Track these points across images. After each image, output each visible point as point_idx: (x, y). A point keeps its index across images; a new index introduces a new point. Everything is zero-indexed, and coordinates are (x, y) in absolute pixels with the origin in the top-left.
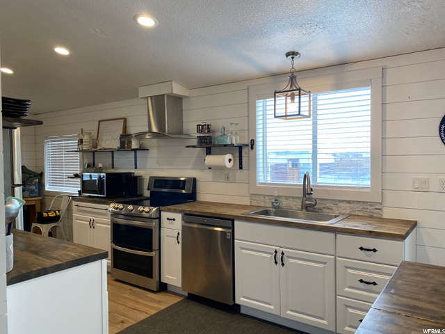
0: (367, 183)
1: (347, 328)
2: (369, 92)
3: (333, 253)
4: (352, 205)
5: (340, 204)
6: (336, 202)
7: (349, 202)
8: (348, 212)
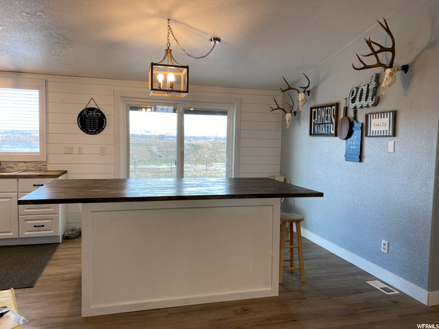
0: (37, 150)
1: (26, 233)
2: (38, 93)
3: (16, 190)
4: (27, 164)
5: (18, 164)
6: (16, 163)
7: (25, 162)
8: (24, 168)
